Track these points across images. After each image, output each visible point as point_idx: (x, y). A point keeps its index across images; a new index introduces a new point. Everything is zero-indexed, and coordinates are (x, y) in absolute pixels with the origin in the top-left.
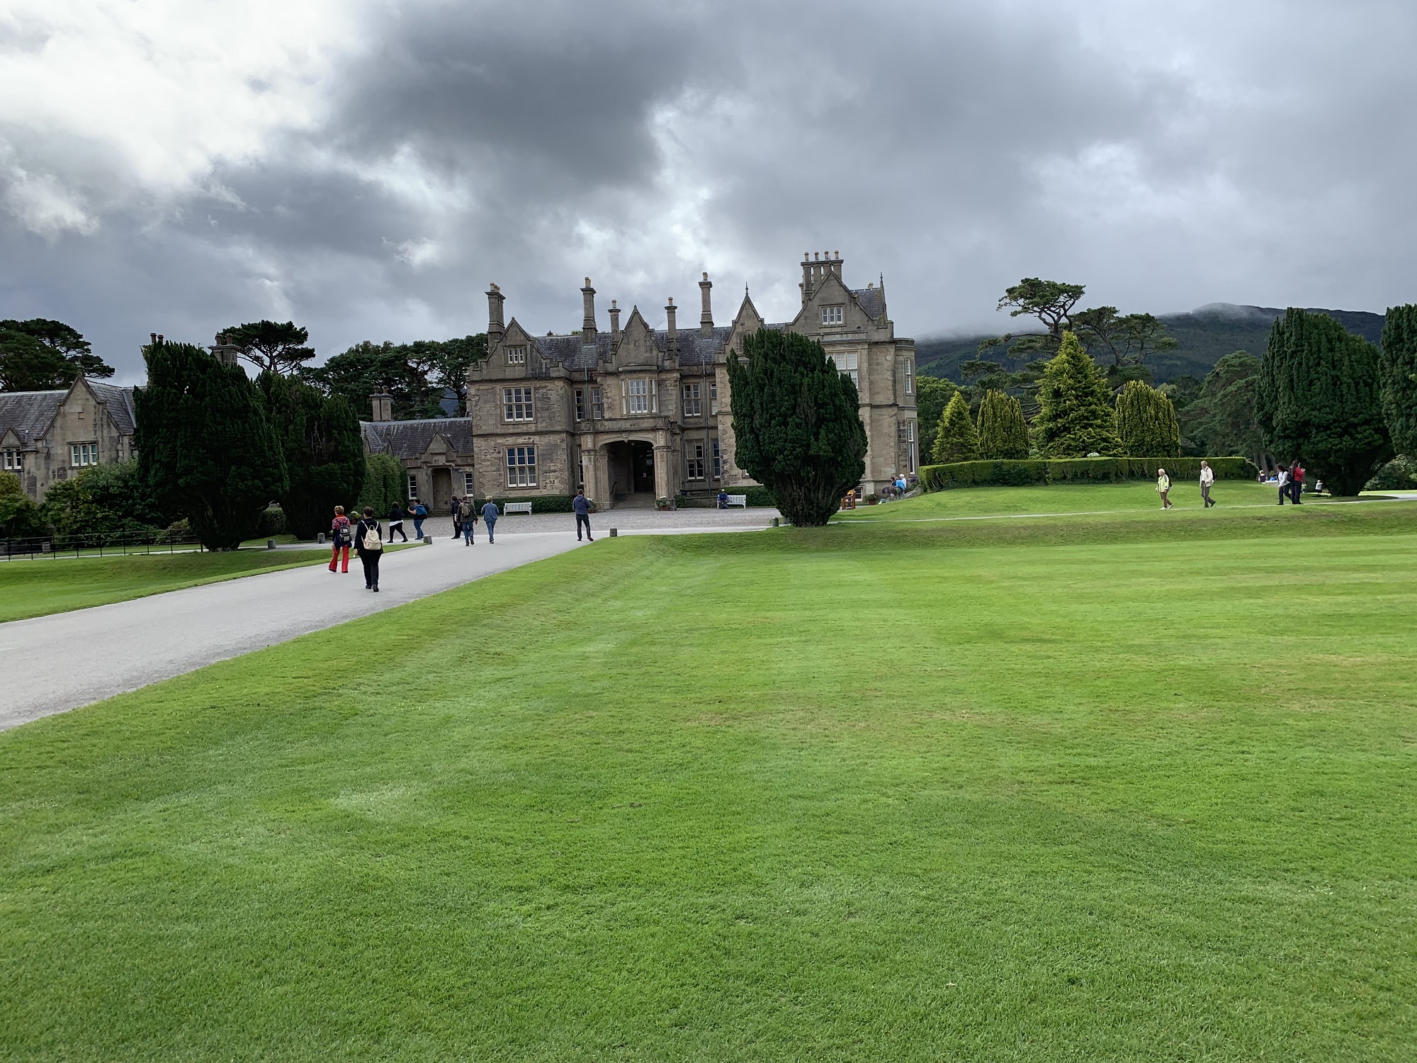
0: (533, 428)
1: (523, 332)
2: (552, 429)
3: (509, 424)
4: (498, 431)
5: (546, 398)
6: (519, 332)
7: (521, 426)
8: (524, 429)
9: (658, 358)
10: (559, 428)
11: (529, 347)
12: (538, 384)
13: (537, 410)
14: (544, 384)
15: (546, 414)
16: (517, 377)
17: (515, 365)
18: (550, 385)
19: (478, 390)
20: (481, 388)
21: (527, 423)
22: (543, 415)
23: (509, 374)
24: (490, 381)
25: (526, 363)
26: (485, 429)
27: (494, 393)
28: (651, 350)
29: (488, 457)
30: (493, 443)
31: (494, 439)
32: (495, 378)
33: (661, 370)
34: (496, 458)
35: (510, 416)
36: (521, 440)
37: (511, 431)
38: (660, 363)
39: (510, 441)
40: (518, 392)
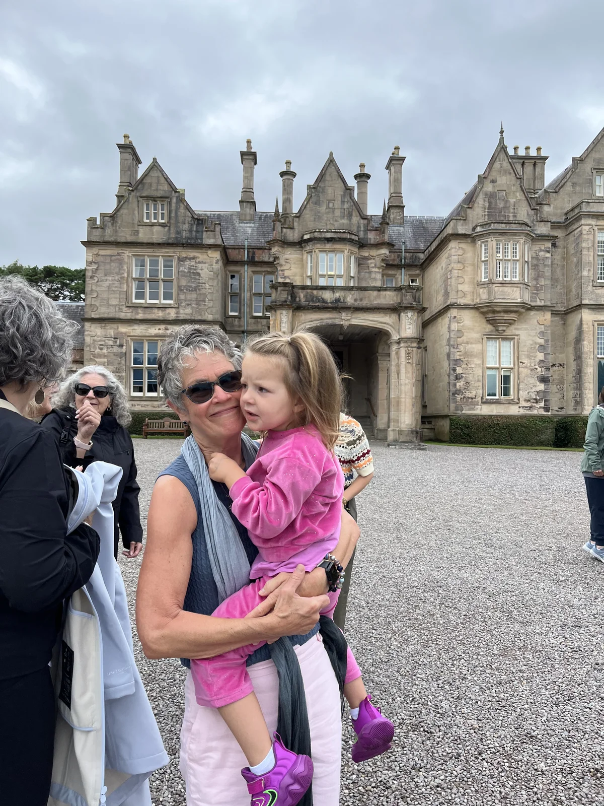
0: (172, 314)
1: (167, 179)
2: (200, 318)
3: (136, 307)
4: (122, 315)
5: (194, 274)
6: (162, 180)
7: (156, 311)
8: (159, 314)
9: (359, 227)
10: (210, 317)
11: (174, 200)
12: (184, 253)
13: (180, 289)
14: (192, 253)
15: (194, 296)
16: (155, 241)
17: (153, 225)
18: (200, 255)
19: (97, 255)
20: (102, 252)
21: (164, 308)
22: (189, 297)
23: (143, 235)
24: (117, 244)
25: (169, 222)
26: (103, 312)
27: (121, 262)
28: (350, 215)
29: (105, 351)
30: (112, 333)
31: (115, 326)
32: (123, 240)
33: (362, 245)
34: (116, 355)
35: (140, 295)
36: (154, 330)
37: (140, 316)
38: (362, 234)
39: (138, 330)
40: (154, 263)
